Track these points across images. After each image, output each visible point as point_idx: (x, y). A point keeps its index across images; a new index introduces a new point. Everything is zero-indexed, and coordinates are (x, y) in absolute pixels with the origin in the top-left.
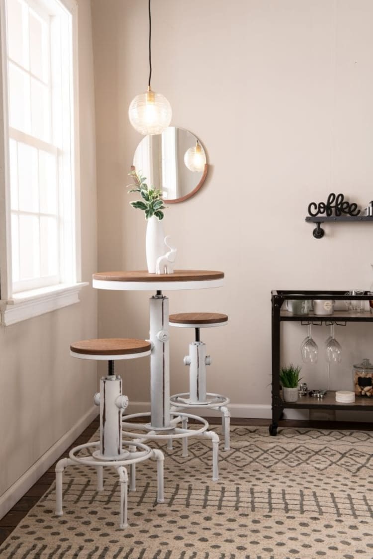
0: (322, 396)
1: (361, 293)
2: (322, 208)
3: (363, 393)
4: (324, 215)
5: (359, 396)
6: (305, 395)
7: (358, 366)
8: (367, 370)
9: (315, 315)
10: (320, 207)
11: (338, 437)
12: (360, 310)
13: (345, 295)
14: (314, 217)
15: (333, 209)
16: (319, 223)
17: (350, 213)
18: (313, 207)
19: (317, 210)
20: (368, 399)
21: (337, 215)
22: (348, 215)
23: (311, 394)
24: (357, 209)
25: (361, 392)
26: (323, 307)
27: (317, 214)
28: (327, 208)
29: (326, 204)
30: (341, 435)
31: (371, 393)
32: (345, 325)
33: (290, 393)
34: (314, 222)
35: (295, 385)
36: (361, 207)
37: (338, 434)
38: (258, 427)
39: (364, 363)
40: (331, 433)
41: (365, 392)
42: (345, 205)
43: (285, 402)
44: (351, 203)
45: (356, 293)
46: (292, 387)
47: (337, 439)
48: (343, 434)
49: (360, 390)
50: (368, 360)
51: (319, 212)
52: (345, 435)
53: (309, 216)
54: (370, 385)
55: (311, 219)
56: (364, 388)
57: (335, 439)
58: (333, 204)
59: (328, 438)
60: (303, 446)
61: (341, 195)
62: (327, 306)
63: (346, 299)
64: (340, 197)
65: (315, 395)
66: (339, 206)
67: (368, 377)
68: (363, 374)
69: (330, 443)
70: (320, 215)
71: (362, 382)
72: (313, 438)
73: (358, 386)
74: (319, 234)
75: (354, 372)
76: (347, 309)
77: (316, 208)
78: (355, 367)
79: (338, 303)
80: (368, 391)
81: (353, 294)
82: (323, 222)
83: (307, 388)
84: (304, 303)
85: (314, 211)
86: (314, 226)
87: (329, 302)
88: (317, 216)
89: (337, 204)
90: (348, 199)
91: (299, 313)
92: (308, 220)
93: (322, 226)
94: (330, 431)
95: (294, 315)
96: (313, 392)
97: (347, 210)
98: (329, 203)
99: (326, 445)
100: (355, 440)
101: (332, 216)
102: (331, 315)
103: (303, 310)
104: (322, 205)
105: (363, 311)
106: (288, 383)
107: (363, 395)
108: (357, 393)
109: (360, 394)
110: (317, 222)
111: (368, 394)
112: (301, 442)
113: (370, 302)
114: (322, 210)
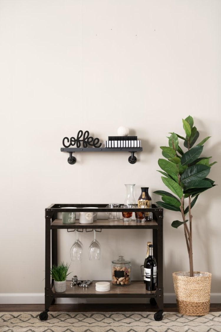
0: (86, 286)
1: (117, 206)
2: (73, 141)
3: (118, 283)
4: (75, 146)
5: (114, 286)
6: (75, 285)
7: (115, 262)
8: (121, 265)
9: (80, 223)
10: (71, 141)
11: (80, 319)
12: (117, 218)
13: (106, 208)
14: (67, 148)
15: (82, 142)
16: (71, 153)
17: (94, 145)
18: (66, 140)
19: (69, 143)
20: (121, 288)
21: (84, 147)
22: (93, 147)
23: (79, 284)
24: (100, 142)
25: (116, 282)
26: (85, 218)
27: (69, 146)
28: (77, 141)
29: (76, 139)
30: (84, 316)
31: (124, 282)
32: (101, 232)
33: (59, 285)
34: (68, 152)
35: (64, 279)
36: (102, 141)
37: (82, 315)
38: (22, 313)
39: (119, 259)
40: (76, 315)
41: (120, 282)
42: (90, 140)
43: (56, 292)
44: (95, 138)
45: (114, 206)
46: (61, 281)
47: (80, 321)
48: (85, 316)
49: (116, 280)
50: (122, 257)
51: (71, 144)
52: (87, 317)
53: (63, 147)
54: (123, 277)
55: (65, 149)
56: (119, 278)
57: (78, 321)
58: (82, 139)
59: (73, 320)
60: (50, 329)
61: (87, 132)
62: (88, 216)
63: (107, 211)
64: (87, 133)
65: (81, 285)
66: (86, 140)
67: (121, 270)
68: (118, 268)
69: (73, 325)
70: (71, 147)
71: (117, 274)
72: (62, 321)
73: (114, 277)
74: (72, 161)
75: (113, 266)
76: (107, 218)
77: (68, 142)
78: (113, 262)
79: (100, 214)
80: (122, 281)
81: (112, 207)
82: (74, 152)
83: (77, 280)
84: (71, 215)
85: (67, 144)
86: (68, 155)
87: (91, 214)
88: (70, 147)
89: (84, 139)
90: (93, 135)
91: (67, 223)
92: (62, 150)
93: (73, 155)
94: (76, 313)
95: (64, 224)
96: (81, 283)
97: (92, 143)
98: (78, 138)
99: (68, 328)
100: (94, 321)
101: (80, 147)
102: (92, 223)
103: (70, 220)
104: (73, 139)
105: (119, 220)
106: (58, 278)
107: (118, 284)
108: (114, 283)
109: (116, 283)
110: (69, 152)
111: (122, 283)
112: (51, 325)
113: (123, 213)
114: (73, 143)
